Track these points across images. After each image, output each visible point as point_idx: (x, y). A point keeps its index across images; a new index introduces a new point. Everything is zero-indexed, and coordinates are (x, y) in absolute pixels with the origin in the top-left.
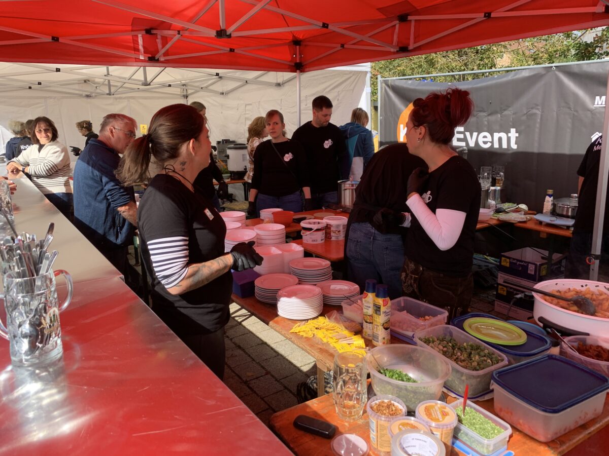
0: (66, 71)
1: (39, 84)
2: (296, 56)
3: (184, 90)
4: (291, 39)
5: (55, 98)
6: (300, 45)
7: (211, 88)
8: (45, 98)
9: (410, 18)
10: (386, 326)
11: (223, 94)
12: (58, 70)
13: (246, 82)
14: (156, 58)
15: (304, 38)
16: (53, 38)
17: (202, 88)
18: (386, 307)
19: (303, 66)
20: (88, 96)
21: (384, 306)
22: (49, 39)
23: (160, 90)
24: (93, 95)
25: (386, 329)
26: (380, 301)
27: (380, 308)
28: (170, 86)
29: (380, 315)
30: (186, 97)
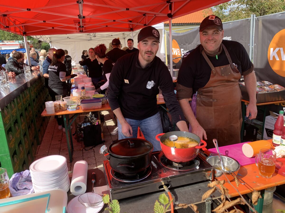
2: (131, 26)
5: (78, 41)
8: (75, 41)
9: (146, 15)
30: (125, 38)
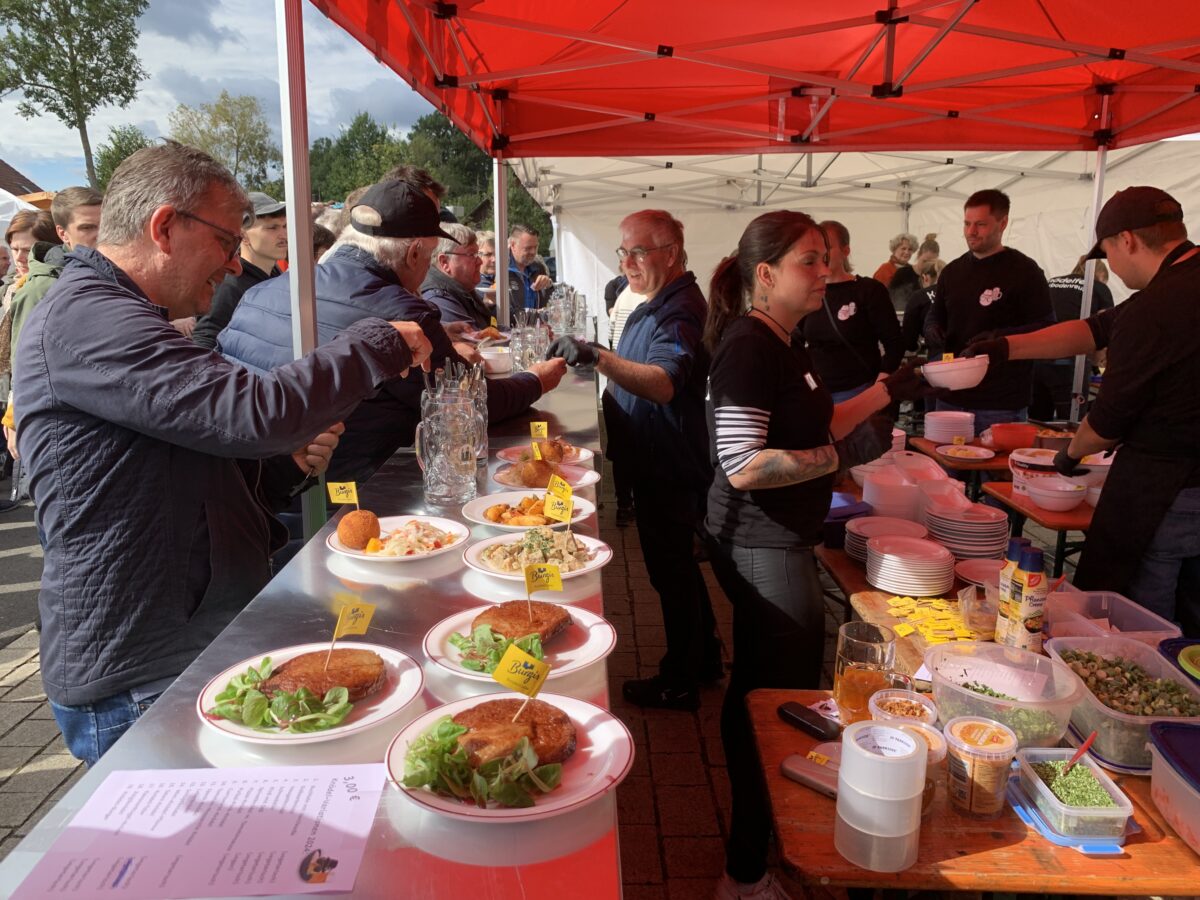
0: (681, 168)
1: (652, 188)
2: (1100, 118)
3: (904, 194)
4: (1091, 82)
6: (1110, 93)
7: (954, 188)
10: (1033, 624)
12: (669, 165)
13: (1022, 174)
14: (805, 138)
15: (1120, 78)
16: (647, 116)
17: (937, 189)
18: (1034, 588)
19: (1113, 137)
20: (730, 208)
21: (1029, 586)
22: (641, 118)
23: (853, 194)
24: (739, 205)
25: (1031, 630)
26: (1024, 576)
27: (1021, 588)
28: (868, 186)
29: (1021, 602)
30: (907, 206)
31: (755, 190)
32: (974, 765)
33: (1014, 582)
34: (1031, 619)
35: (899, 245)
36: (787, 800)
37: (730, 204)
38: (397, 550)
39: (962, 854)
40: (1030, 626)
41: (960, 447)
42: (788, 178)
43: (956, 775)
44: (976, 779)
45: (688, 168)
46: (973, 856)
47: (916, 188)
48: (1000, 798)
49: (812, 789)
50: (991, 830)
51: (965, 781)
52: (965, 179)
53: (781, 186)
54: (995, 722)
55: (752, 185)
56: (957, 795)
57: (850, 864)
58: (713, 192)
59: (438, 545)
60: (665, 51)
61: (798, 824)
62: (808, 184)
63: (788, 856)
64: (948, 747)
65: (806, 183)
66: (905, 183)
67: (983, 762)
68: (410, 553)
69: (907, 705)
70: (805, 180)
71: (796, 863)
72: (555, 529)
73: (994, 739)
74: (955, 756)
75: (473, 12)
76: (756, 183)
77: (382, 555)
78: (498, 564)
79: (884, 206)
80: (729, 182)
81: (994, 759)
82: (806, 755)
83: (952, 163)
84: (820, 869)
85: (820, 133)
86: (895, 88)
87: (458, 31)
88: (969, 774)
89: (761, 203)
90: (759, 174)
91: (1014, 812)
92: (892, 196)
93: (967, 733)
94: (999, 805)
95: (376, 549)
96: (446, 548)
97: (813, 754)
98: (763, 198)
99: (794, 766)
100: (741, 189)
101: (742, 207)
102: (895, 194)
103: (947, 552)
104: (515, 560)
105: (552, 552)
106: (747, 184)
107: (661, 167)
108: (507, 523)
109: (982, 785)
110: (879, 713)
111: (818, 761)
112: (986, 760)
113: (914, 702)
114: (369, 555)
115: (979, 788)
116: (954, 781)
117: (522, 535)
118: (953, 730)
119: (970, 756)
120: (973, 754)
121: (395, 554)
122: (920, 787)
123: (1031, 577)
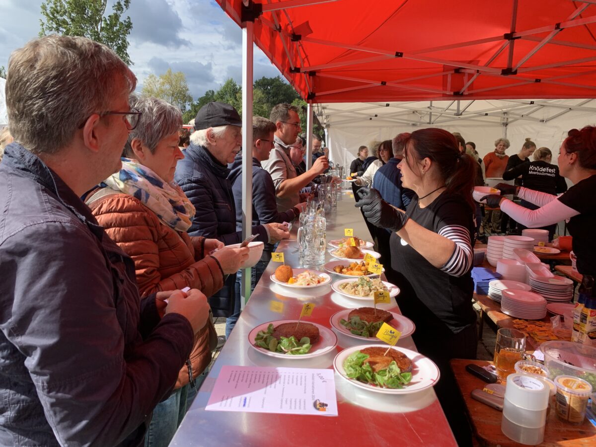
0: (393, 107)
1: (376, 116)
3: (504, 118)
7: (532, 115)
11: (543, 121)
12: (388, 105)
13: (570, 109)
14: (461, 93)
16: (382, 83)
17: (522, 116)
20: (414, 125)
21: (591, 316)
22: (380, 84)
23: (479, 118)
24: (418, 124)
25: (592, 338)
26: (588, 311)
27: (586, 317)
28: (486, 114)
29: (586, 323)
30: (506, 125)
31: (428, 117)
32: (570, 398)
33: (582, 314)
34: (592, 332)
35: (498, 143)
36: (475, 409)
37: (414, 123)
38: (303, 283)
39: (565, 439)
40: (591, 336)
41: (542, 247)
42: (447, 111)
43: (560, 402)
44: (571, 405)
45: (397, 107)
46: (571, 441)
47: (510, 115)
48: (583, 415)
49: (487, 405)
50: (579, 430)
51: (565, 406)
52: (538, 111)
53: (443, 115)
54: (580, 379)
55: (427, 114)
56: (561, 412)
57: (510, 440)
58: (405, 117)
59: (319, 282)
60: (399, 55)
61: (483, 420)
62: (458, 114)
63: (480, 435)
64: (557, 390)
65: (457, 113)
66: (505, 113)
67: (575, 397)
68: (308, 285)
69: (534, 369)
70: (456, 112)
71: (484, 437)
72: (371, 278)
73: (580, 386)
74: (560, 393)
75: (307, 38)
76: (429, 113)
77: (296, 285)
78: (348, 292)
79: (495, 124)
80: (414, 112)
81: (581, 396)
82: (482, 389)
83: (533, 104)
84: (496, 441)
85: (468, 90)
86: (513, 71)
87: (299, 46)
88: (568, 402)
89: (432, 123)
90: (430, 109)
91: (590, 422)
92: (498, 119)
93: (566, 383)
94: (582, 419)
95: (292, 282)
96: (322, 283)
97: (485, 389)
98: (432, 120)
99: (478, 394)
100: (420, 116)
101: (420, 125)
102: (499, 118)
103: (543, 299)
104: (356, 291)
105: (373, 287)
106: (424, 113)
107: (384, 106)
108: (345, 274)
109: (574, 408)
110: (520, 371)
111: (489, 392)
112: (577, 396)
113: (537, 368)
114: (289, 285)
115: (573, 409)
116: (559, 405)
117: (357, 280)
118: (559, 381)
119: (569, 394)
120: (570, 393)
121: (302, 285)
122: (546, 406)
123: (591, 312)
